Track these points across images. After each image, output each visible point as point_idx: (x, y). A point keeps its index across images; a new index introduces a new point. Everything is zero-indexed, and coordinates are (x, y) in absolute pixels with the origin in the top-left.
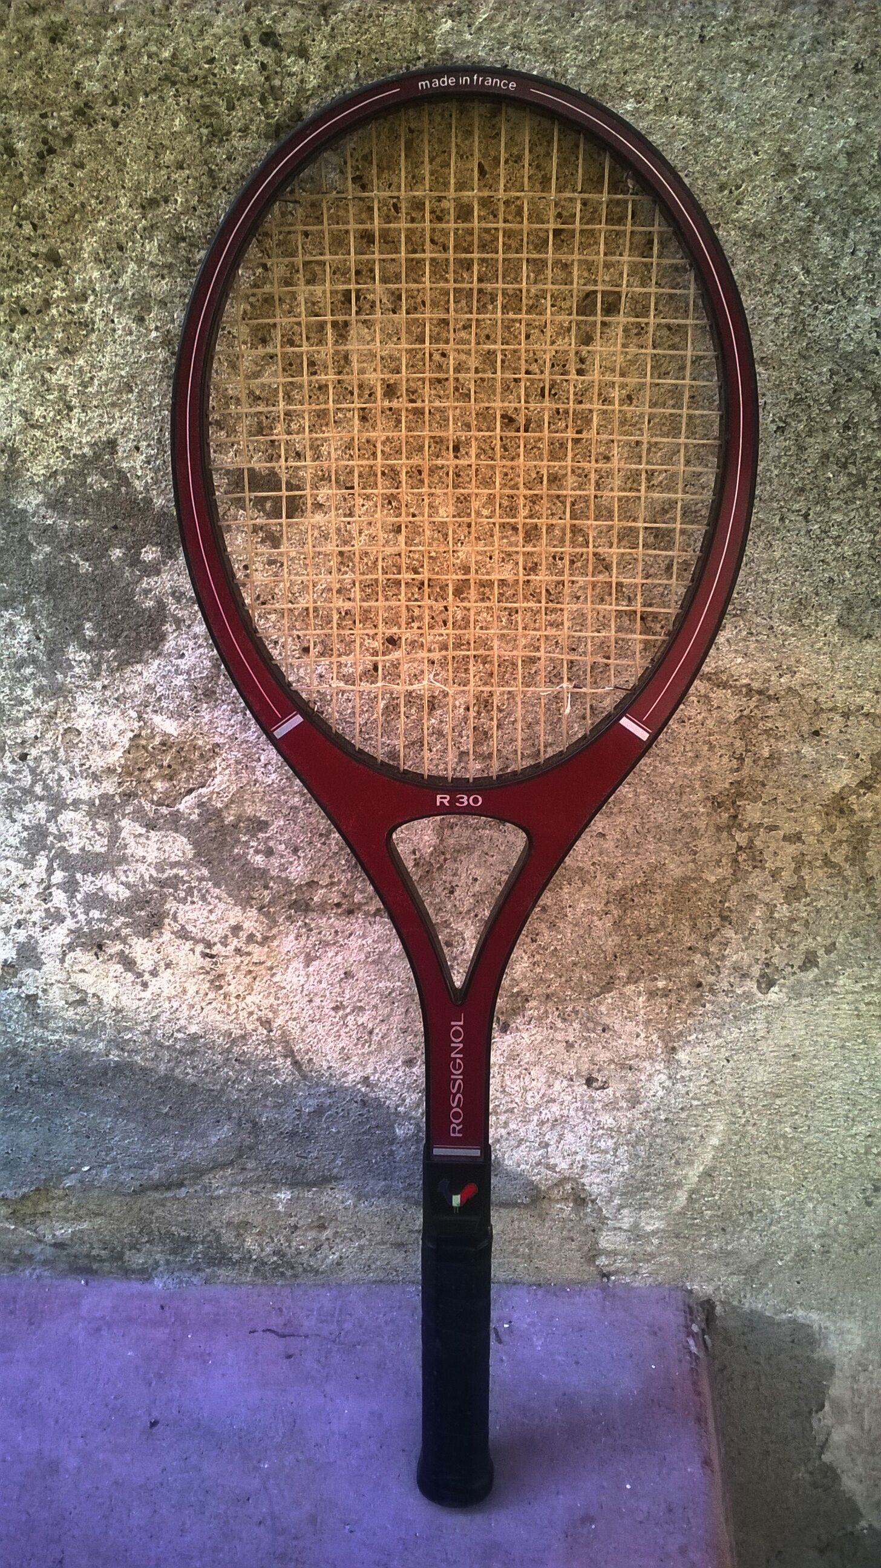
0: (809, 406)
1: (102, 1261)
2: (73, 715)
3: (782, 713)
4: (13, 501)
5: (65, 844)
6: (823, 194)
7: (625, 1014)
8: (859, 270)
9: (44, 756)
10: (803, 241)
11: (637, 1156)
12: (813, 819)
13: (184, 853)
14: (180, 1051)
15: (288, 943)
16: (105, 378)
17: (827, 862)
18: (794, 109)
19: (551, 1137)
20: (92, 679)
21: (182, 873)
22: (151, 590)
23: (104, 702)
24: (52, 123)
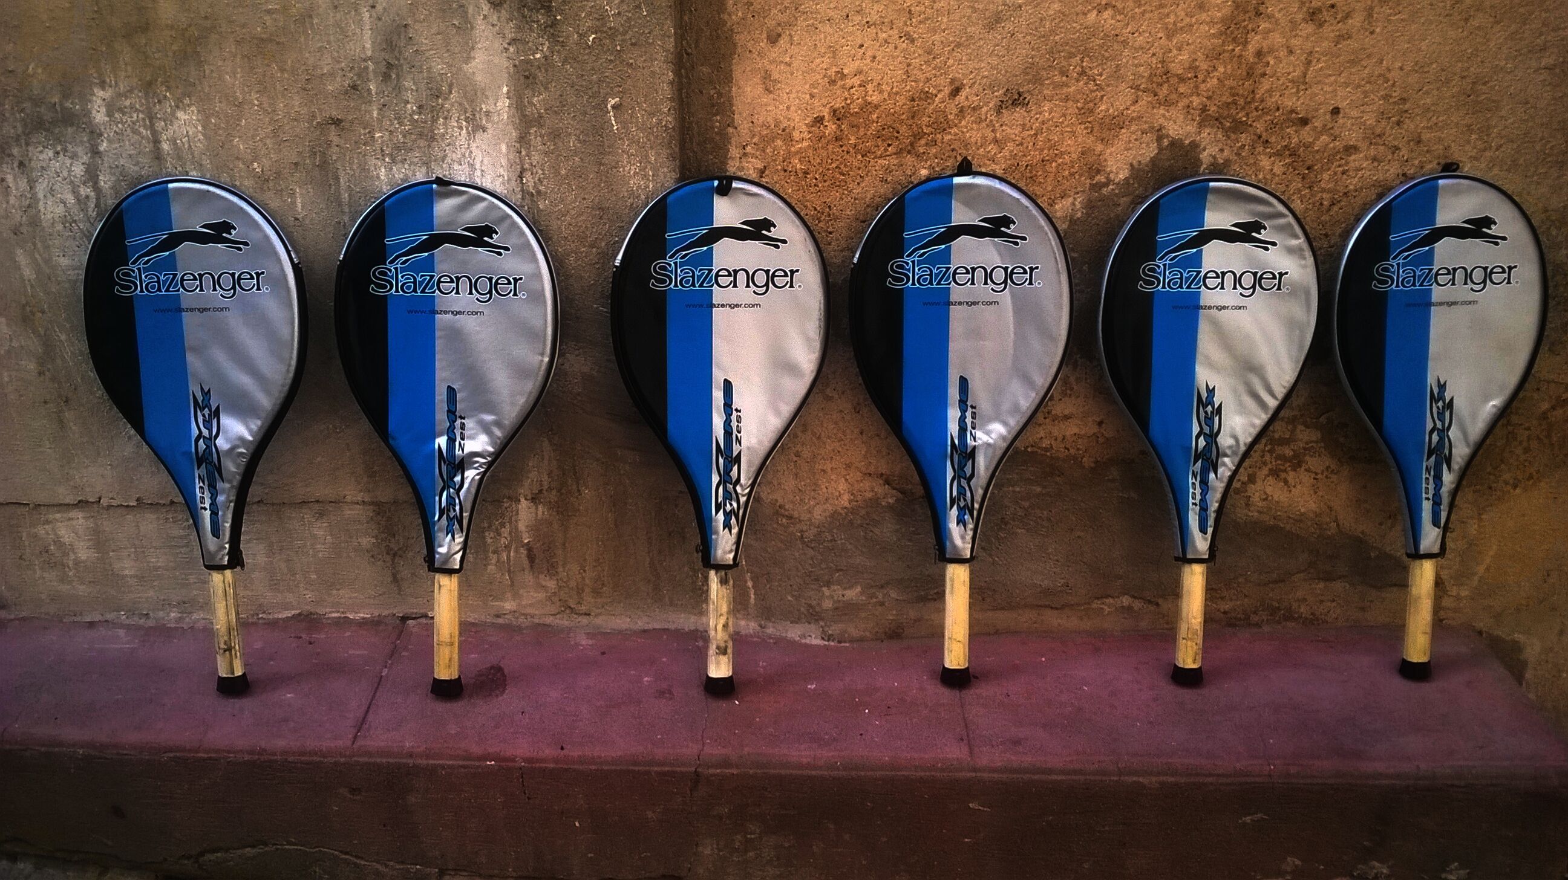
1: (1241, 620)
13: (1317, 437)
14: (1296, 520)
15: (1345, 474)
17: (1538, 438)
21: (1314, 445)
24: (1336, 196)
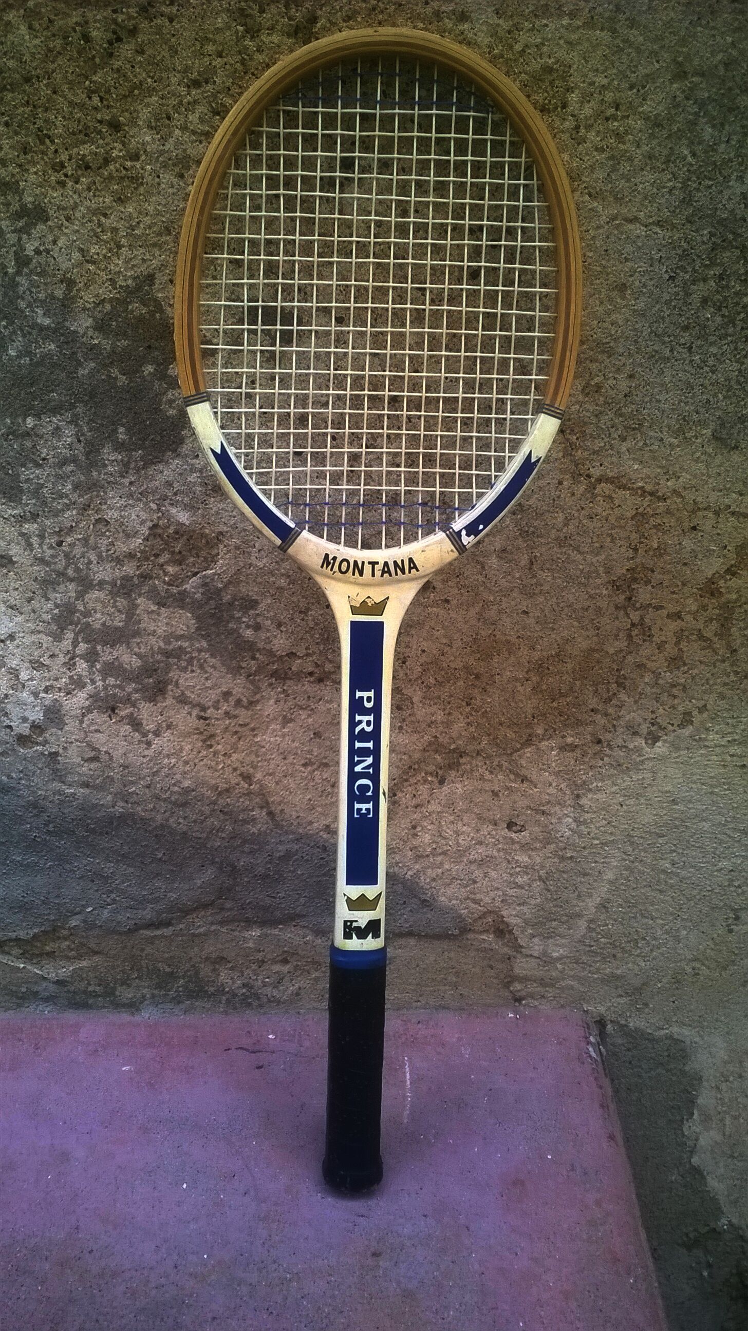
0: (694, 260)
1: (97, 996)
2: (104, 507)
3: (668, 512)
4: (67, 324)
5: (90, 620)
6: (706, 95)
7: (541, 766)
8: (732, 155)
9: (77, 543)
10: (691, 131)
11: (549, 891)
12: (690, 601)
13: (188, 627)
14: (175, 804)
15: (270, 708)
16: (149, 222)
17: (701, 637)
18: (687, 28)
19: (478, 874)
20: (124, 477)
21: (187, 644)
22: (173, 401)
23: (131, 495)
24: (121, 17)
